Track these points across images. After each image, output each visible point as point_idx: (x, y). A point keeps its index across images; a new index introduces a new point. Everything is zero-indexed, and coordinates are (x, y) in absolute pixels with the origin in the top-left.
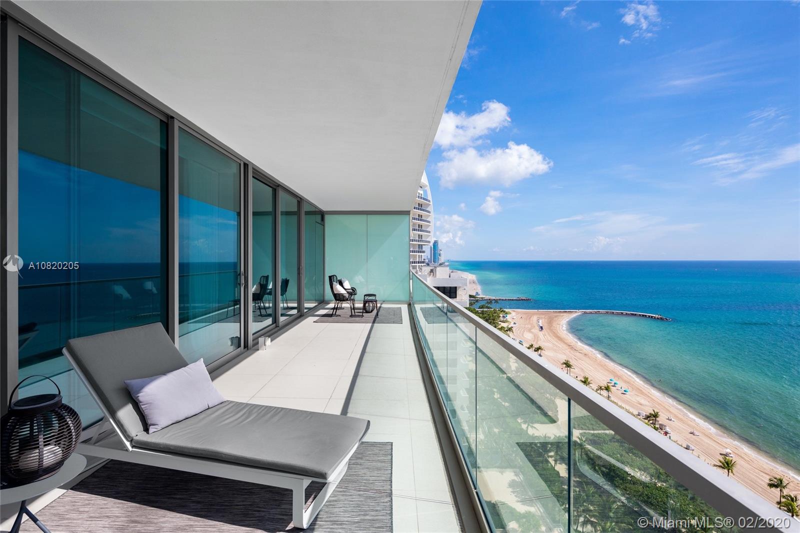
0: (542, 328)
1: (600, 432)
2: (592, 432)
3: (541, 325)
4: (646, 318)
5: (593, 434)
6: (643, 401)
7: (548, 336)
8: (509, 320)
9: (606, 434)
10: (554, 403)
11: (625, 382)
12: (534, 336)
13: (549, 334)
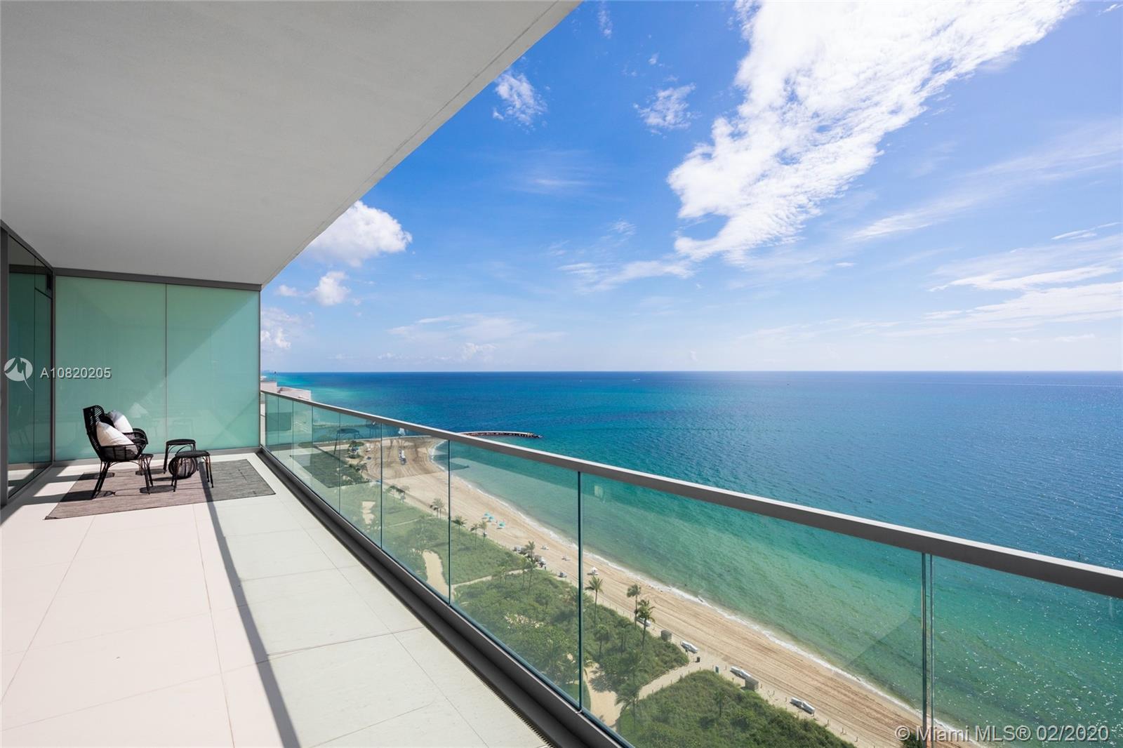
0: (404, 460)
1: (476, 581)
2: (468, 583)
3: (404, 457)
4: (519, 438)
5: (470, 586)
6: (519, 534)
7: (412, 469)
8: (360, 454)
9: (482, 582)
10: (421, 557)
11: (501, 514)
12: (396, 472)
13: (413, 467)
